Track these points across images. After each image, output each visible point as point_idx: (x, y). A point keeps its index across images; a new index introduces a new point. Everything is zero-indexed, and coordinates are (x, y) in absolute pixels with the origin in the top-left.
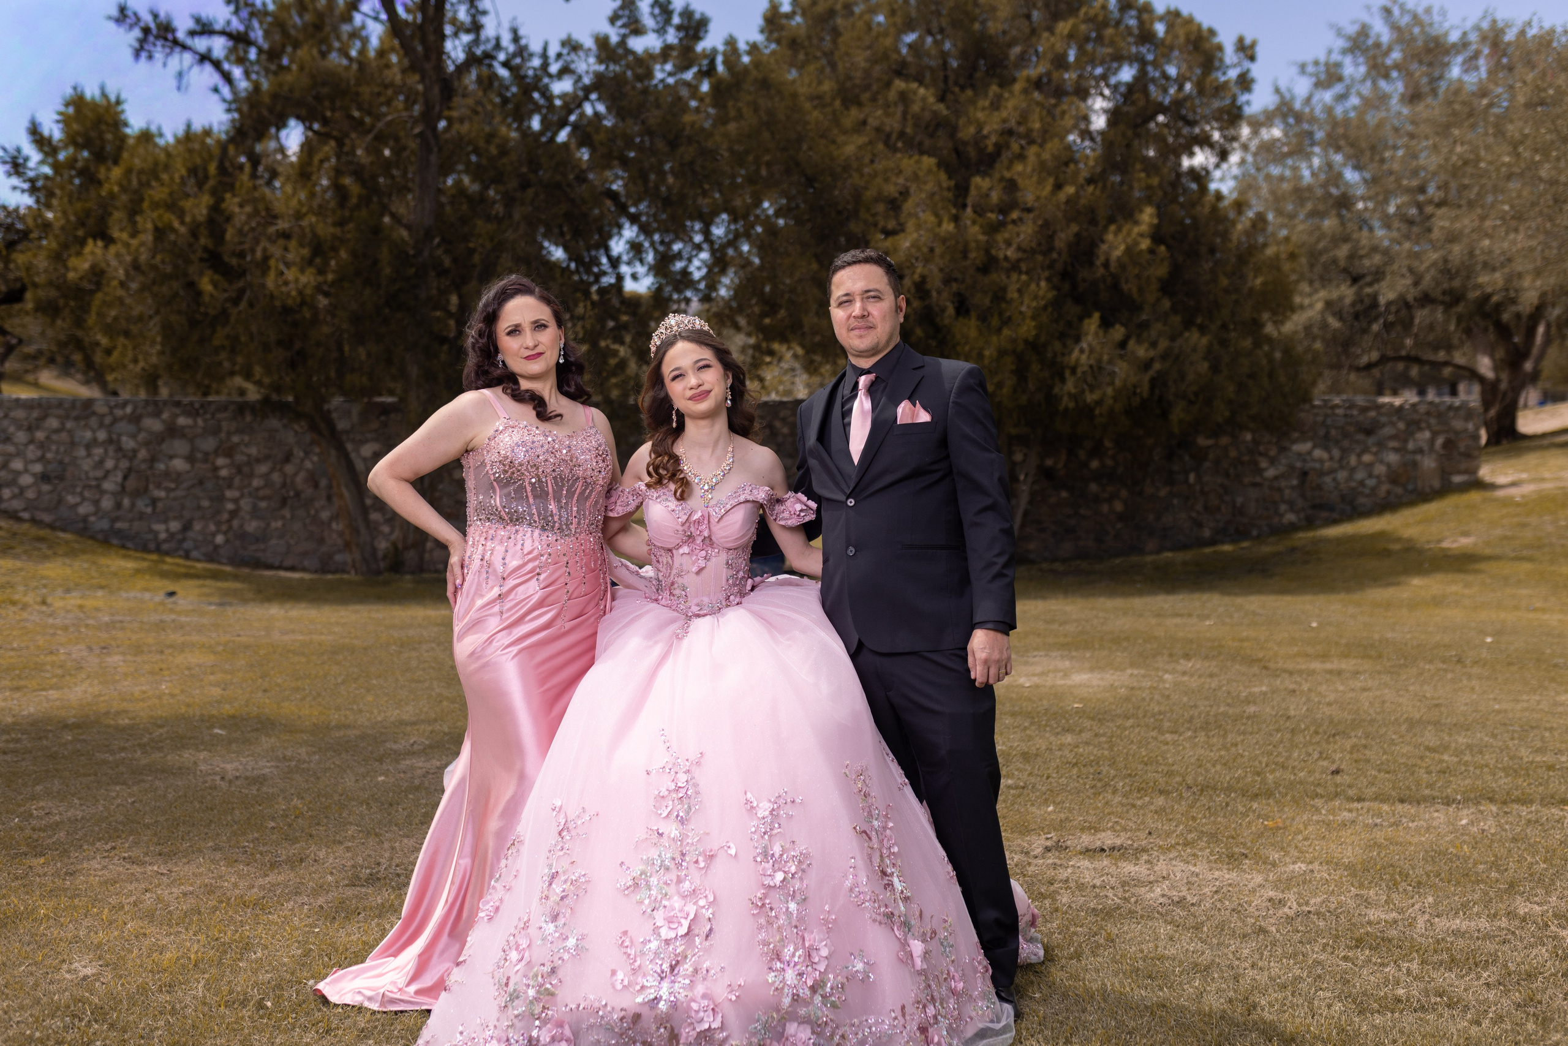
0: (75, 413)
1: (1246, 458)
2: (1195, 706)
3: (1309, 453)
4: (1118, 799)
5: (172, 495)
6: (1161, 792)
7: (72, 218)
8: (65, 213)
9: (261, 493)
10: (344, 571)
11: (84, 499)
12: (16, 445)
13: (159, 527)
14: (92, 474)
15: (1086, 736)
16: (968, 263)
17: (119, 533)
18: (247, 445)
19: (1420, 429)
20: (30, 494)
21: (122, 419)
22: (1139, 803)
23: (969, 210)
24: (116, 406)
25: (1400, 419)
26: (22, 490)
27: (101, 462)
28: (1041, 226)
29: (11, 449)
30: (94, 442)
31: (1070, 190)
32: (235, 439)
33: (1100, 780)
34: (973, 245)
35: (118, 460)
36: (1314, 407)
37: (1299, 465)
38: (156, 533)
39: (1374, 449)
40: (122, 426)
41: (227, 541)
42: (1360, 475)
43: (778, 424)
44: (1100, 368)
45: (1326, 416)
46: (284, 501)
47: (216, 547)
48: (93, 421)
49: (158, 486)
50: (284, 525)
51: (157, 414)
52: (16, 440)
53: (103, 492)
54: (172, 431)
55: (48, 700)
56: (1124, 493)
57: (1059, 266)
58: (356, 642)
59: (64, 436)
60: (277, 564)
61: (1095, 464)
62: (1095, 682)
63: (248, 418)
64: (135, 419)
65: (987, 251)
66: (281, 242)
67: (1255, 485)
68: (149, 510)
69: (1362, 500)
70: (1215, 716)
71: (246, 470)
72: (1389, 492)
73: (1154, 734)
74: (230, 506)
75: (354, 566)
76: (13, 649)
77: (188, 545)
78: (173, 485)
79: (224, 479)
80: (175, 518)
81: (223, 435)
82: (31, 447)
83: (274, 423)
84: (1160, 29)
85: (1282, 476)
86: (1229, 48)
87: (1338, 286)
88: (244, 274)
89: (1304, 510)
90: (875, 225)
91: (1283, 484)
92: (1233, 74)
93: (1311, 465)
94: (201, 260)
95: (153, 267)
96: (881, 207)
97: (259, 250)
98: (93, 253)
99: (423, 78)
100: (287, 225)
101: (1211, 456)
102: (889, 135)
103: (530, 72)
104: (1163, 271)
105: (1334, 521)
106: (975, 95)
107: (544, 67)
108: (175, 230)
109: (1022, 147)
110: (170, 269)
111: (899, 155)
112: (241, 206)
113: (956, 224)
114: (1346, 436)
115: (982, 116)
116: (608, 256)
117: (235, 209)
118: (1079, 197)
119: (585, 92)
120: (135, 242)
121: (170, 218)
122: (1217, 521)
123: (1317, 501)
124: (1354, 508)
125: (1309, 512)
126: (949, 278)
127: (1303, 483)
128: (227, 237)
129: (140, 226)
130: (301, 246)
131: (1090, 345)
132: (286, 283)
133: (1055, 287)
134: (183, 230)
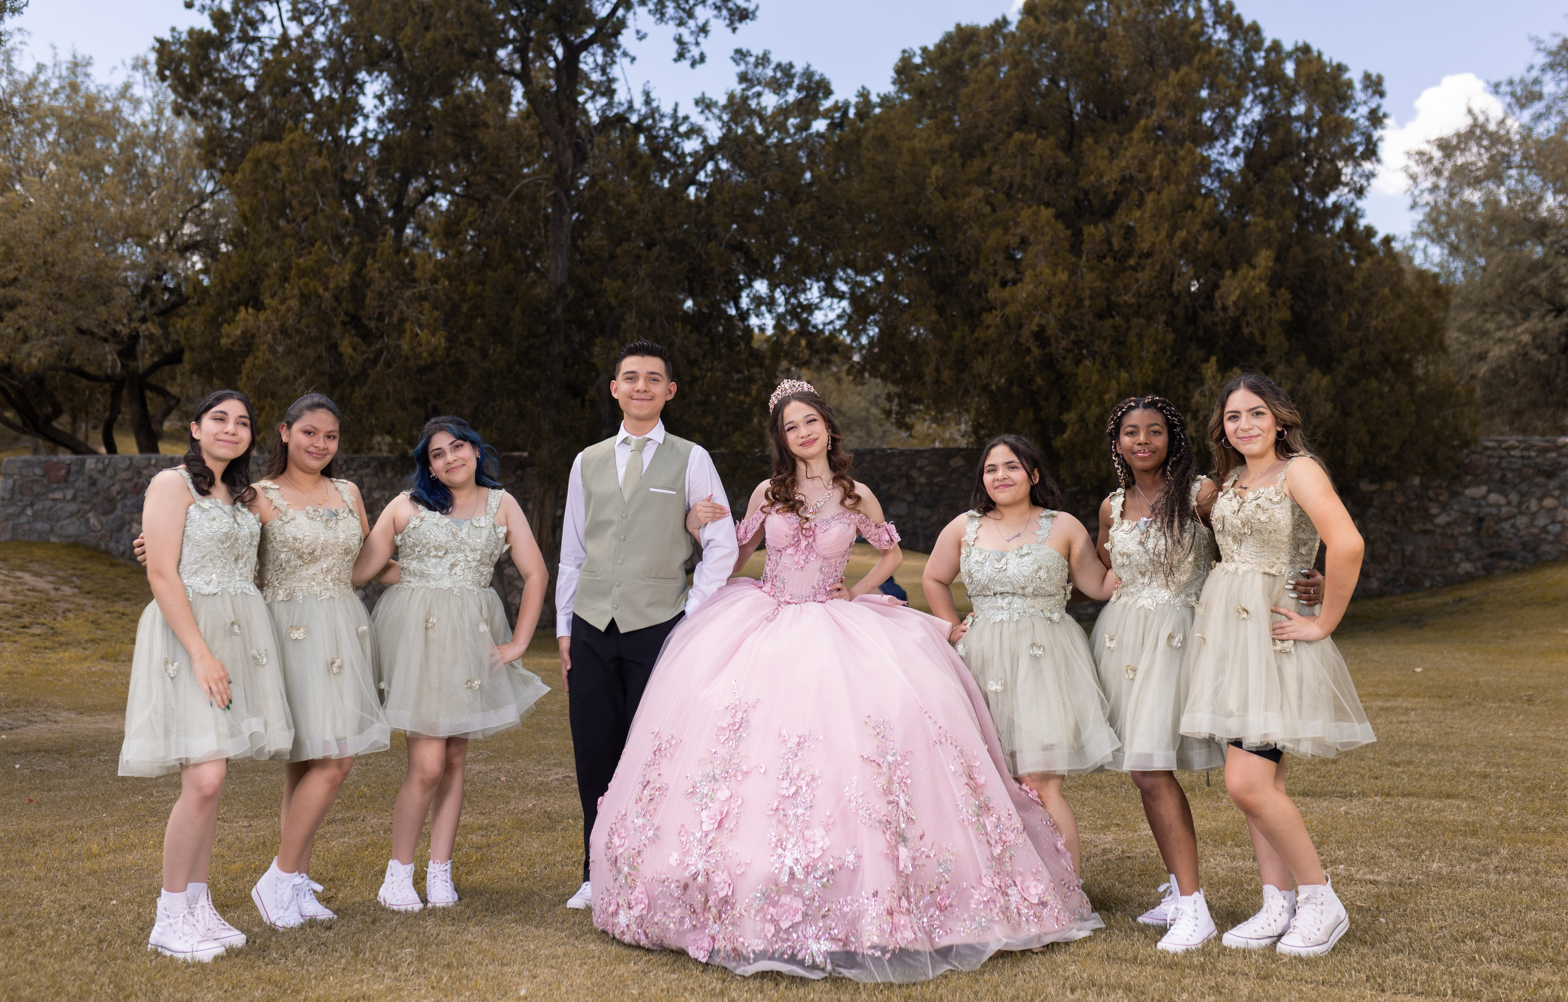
1: (1415, 504)
3: (1484, 497)
7: (229, 284)
16: (1083, 310)
23: (1084, 257)
28: (1158, 272)
31: (1184, 235)
34: (1088, 292)
36: (1487, 448)
37: (1473, 510)
39: (1557, 493)
42: (1541, 521)
43: (914, 473)
45: (1501, 458)
65: (1107, 297)
66: (416, 305)
67: (1425, 532)
69: (1546, 548)
84: (1289, 68)
85: (1455, 522)
86: (1358, 85)
87: (1542, 317)
88: (381, 336)
89: (1480, 558)
90: (995, 275)
91: (1457, 531)
92: (1363, 110)
93: (1487, 510)
94: (344, 323)
95: (299, 331)
96: (1001, 258)
97: (396, 313)
98: (245, 319)
99: (556, 144)
100: (423, 289)
101: (1375, 502)
102: (1011, 185)
103: (662, 132)
104: (1285, 314)
105: (1516, 570)
106: (1096, 142)
107: (675, 127)
108: (318, 296)
109: (1141, 194)
110: (314, 332)
111: (1020, 204)
112: (381, 272)
113: (1073, 272)
114: (1524, 478)
115: (1102, 164)
116: (738, 308)
117: (377, 275)
118: (1197, 242)
119: (710, 152)
120: (283, 308)
121: (315, 285)
122: (1386, 571)
123: (1496, 549)
124: (1537, 556)
125: (1488, 561)
126: (1067, 326)
127: (1478, 529)
128: (368, 301)
129: (288, 293)
130: (435, 308)
131: (1210, 389)
132: (420, 344)
133: (1175, 331)
134: (328, 295)
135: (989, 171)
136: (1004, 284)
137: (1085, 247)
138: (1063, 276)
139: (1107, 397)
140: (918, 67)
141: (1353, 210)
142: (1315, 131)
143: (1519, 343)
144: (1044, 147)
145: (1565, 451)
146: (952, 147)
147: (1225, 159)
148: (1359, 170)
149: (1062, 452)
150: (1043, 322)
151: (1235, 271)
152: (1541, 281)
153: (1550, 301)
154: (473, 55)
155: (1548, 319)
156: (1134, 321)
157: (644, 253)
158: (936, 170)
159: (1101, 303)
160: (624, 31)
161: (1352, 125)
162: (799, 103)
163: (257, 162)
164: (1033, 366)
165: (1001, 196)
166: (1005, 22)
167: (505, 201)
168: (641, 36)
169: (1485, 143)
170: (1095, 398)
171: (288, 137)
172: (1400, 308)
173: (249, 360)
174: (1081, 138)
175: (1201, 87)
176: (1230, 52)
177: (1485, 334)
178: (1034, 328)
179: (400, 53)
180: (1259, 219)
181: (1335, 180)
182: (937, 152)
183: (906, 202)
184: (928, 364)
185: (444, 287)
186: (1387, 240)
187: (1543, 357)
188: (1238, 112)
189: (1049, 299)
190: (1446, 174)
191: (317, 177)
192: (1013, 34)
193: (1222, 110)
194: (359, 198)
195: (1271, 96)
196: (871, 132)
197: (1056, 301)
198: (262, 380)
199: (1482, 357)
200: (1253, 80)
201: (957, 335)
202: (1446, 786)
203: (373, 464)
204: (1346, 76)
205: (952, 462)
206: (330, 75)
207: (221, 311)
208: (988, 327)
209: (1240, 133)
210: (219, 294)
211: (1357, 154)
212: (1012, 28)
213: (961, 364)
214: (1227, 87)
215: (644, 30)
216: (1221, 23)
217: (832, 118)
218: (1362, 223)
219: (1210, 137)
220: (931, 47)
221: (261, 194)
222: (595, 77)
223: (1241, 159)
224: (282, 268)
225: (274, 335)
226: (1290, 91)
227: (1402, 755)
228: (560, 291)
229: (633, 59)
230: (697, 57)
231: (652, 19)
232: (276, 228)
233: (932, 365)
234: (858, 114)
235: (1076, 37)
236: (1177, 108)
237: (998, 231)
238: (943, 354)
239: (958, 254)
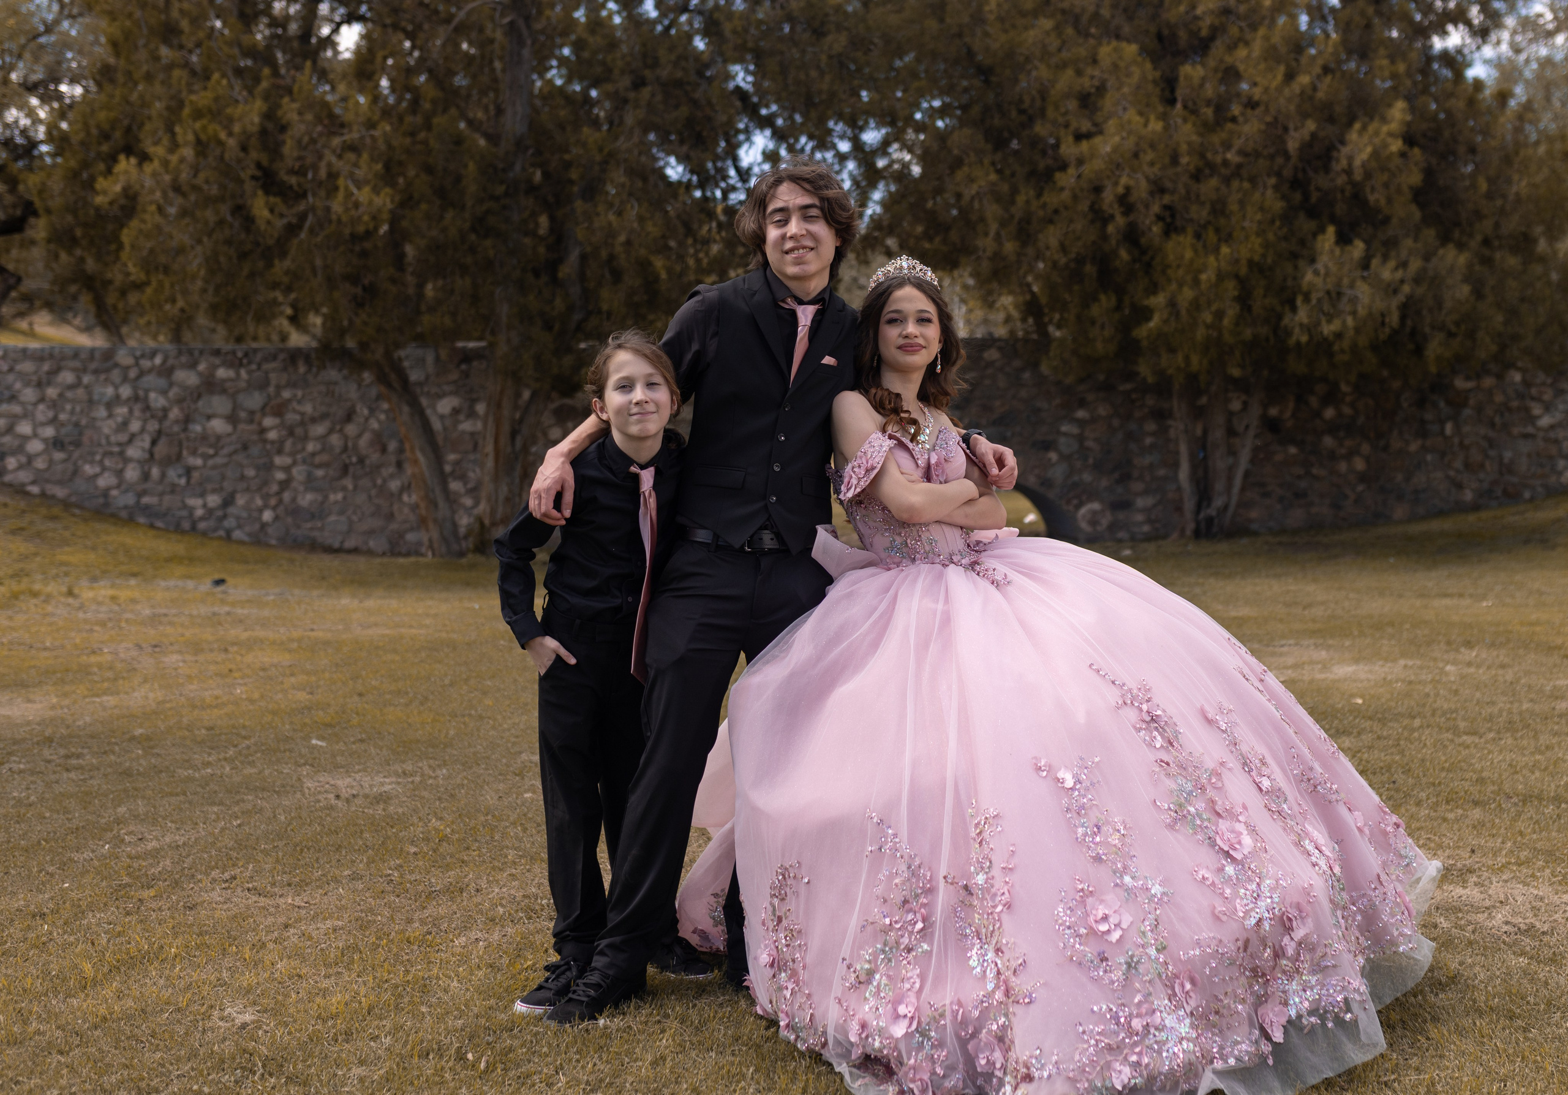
0: (93, 366)
1: (1515, 404)
2: (1493, 703)
4: (1424, 812)
5: (210, 462)
6: (1476, 803)
9: (318, 460)
10: (418, 554)
11: (104, 469)
12: (22, 404)
13: (195, 502)
14: (113, 439)
15: (1367, 738)
16: (1179, 169)
17: (146, 510)
18: (299, 402)
20: (40, 464)
21: (150, 371)
22: (1451, 816)
23: (1179, 106)
24: (143, 356)
26: (30, 459)
27: (125, 424)
28: (1268, 124)
29: (16, 409)
30: (117, 400)
31: (1304, 79)
32: (286, 394)
33: (1397, 790)
34: (1184, 147)
35: (145, 421)
38: (191, 510)
40: (150, 380)
41: (277, 518)
44: (1339, 294)
46: (345, 470)
47: (264, 526)
48: (116, 375)
49: (194, 453)
50: (345, 498)
51: (193, 366)
52: (22, 398)
53: (127, 461)
54: (210, 385)
55: (104, 709)
56: (1366, 448)
57: (1287, 173)
58: (455, 636)
59: (80, 392)
60: (336, 545)
61: (1329, 413)
62: (1363, 676)
63: (302, 369)
64: (166, 371)
65: (1202, 156)
66: (349, 155)
67: (1526, 437)
68: (183, 481)
70: (1521, 713)
71: (299, 431)
73: (1449, 735)
74: (280, 476)
75: (431, 546)
76: (45, 649)
77: (230, 523)
78: (211, 451)
79: (273, 442)
80: (214, 491)
81: (271, 389)
82: (41, 407)
83: (332, 374)
88: (304, 195)
90: (1067, 126)
94: (253, 178)
95: (196, 188)
96: (1072, 105)
97: (323, 165)
98: (126, 172)
100: (355, 135)
101: (1472, 402)
104: (1414, 178)
108: (220, 143)
109: (1241, 29)
110: (214, 190)
111: (1096, 40)
112: (300, 113)
113: (1166, 124)
116: (736, 167)
117: (294, 117)
118: (1315, 89)
120: (174, 159)
121: (214, 128)
122: (1481, 481)
126: (1157, 188)
129: (180, 139)
130: (373, 159)
131: (1326, 267)
132: (357, 205)
133: (1283, 197)
134: (232, 142)
136: (1079, 137)
137: (1180, 93)
138: (1156, 126)
139: (1203, 277)
141: (1466, 59)
149: (1145, 343)
150: (1132, 183)
151: (1363, 124)
156: (1235, 185)
157: (632, 95)
159: (1197, 161)
164: (1115, 238)
165: (1070, 30)
170: (1189, 279)
173: (134, 223)
178: (1120, 190)
183: (960, 35)
185: (385, 134)
189: (1136, 155)
197: (1149, 156)
198: (152, 251)
201: (1020, 199)
207: (85, 165)
208: (1062, 189)
213: (1026, 236)
218: (1470, 74)
221: (138, 14)
224: (168, 108)
225: (164, 193)
228: (520, 144)
232: (157, 59)
233: (992, 233)
237: (1070, 72)
238: (1003, 224)
239: (1021, 101)
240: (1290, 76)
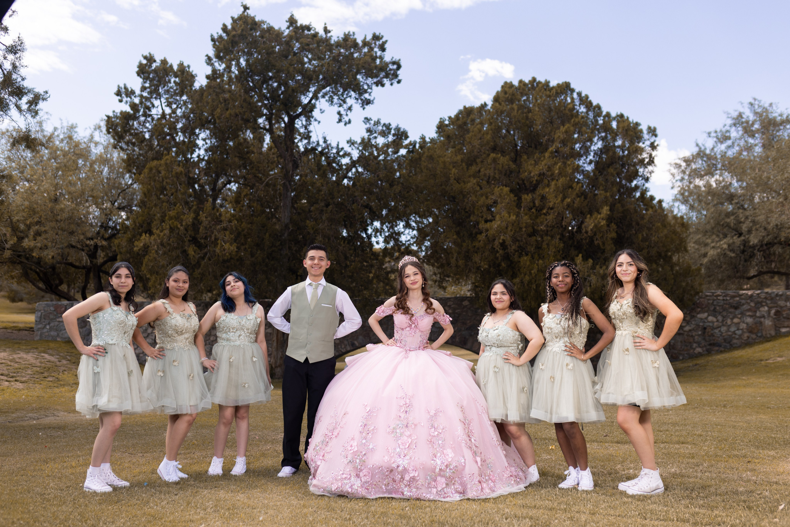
3: (706, 318)
7: (138, 224)
8: (134, 222)
16: (522, 233)
19: (763, 306)
23: (523, 209)
25: (751, 301)
31: (569, 200)
34: (525, 225)
36: (707, 296)
37: (701, 324)
39: (739, 316)
42: (733, 329)
45: (714, 300)
65: (532, 227)
66: (222, 232)
69: (735, 341)
72: (748, 337)
84: (614, 124)
85: (693, 330)
86: (645, 132)
87: (732, 237)
88: (206, 246)
89: (705, 346)
90: (482, 217)
91: (694, 333)
92: (648, 143)
93: (708, 324)
94: (189, 241)
95: (169, 244)
96: (485, 209)
97: (213, 235)
98: (145, 239)
99: (285, 160)
100: (225, 225)
102: (489, 177)
103: (332, 155)
104: (614, 235)
105: (721, 352)
106: (528, 158)
107: (338, 153)
108: (178, 228)
109: (549, 181)
110: (175, 245)
111: (493, 186)
112: (206, 218)
113: (517, 216)
114: (724, 310)
115: (530, 168)
116: (366, 234)
117: (204, 219)
118: (574, 203)
119: (354, 164)
120: (162, 234)
121: (177, 223)
123: (712, 342)
124: (731, 345)
125: (708, 347)
126: (515, 240)
127: (704, 333)
128: (201, 230)
129: (164, 227)
130: (231, 234)
132: (224, 250)
133: (564, 243)
134: (182, 228)
135: (479, 171)
136: (486, 221)
137: (523, 205)
138: (513, 217)
139: (533, 272)
140: (447, 125)
141: (644, 188)
142: (626, 152)
143: (722, 248)
144: (504, 161)
145: (743, 297)
146: (462, 161)
147: (586, 165)
148: (647, 170)
150: (504, 238)
151: (591, 215)
152: (731, 220)
153: (736, 230)
154: (247, 121)
155: (735, 238)
156: (545, 238)
157: (325, 208)
158: (454, 171)
159: (530, 230)
160: (315, 110)
161: (642, 150)
162: (394, 141)
163: (151, 169)
164: (500, 258)
165: (484, 182)
166: (485, 105)
167: (261, 187)
168: (322, 112)
169: (705, 159)
170: (528, 272)
171: (165, 158)
172: (665, 232)
173: (147, 258)
174: (521, 157)
175: (574, 133)
176: (587, 117)
177: (706, 245)
178: (501, 241)
179: (215, 120)
180: (602, 192)
181: (636, 175)
182: (455, 163)
183: (441, 185)
184: (453, 258)
185: (235, 224)
186: (660, 202)
187: (733, 255)
188: (591, 144)
190: (687, 173)
191: (178, 175)
192: (489, 110)
193: (584, 143)
194: (196, 186)
195: (606, 137)
196: (426, 154)
197: (509, 229)
198: (152, 266)
199: (705, 255)
200: (598, 130)
201: (465, 244)
202: (682, 439)
203: (202, 305)
204: (640, 128)
205: (464, 303)
206: (184, 130)
207: (134, 236)
209: (592, 154)
210: (133, 229)
211: (645, 162)
212: (489, 107)
213: (467, 257)
214: (587, 133)
215: (323, 109)
216: (583, 104)
217: (409, 148)
218: (649, 194)
219: (579, 156)
220: (453, 116)
221: (152, 184)
222: (302, 130)
223: (593, 165)
224: (161, 216)
225: (158, 246)
226: (615, 134)
227: (665, 427)
228: (287, 226)
229: (319, 122)
230: (347, 121)
231: (327, 104)
232: (159, 199)
234: (421, 147)
235: (518, 111)
236: (564, 142)
237: (484, 197)
238: (459, 253)
239: (465, 208)
240: (564, 198)
